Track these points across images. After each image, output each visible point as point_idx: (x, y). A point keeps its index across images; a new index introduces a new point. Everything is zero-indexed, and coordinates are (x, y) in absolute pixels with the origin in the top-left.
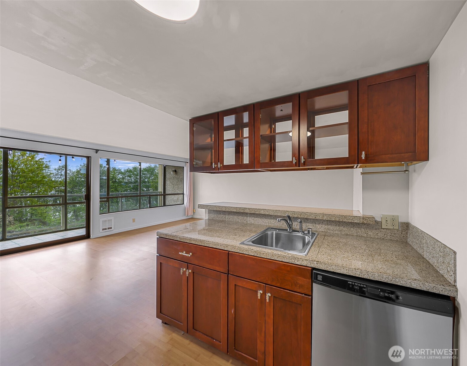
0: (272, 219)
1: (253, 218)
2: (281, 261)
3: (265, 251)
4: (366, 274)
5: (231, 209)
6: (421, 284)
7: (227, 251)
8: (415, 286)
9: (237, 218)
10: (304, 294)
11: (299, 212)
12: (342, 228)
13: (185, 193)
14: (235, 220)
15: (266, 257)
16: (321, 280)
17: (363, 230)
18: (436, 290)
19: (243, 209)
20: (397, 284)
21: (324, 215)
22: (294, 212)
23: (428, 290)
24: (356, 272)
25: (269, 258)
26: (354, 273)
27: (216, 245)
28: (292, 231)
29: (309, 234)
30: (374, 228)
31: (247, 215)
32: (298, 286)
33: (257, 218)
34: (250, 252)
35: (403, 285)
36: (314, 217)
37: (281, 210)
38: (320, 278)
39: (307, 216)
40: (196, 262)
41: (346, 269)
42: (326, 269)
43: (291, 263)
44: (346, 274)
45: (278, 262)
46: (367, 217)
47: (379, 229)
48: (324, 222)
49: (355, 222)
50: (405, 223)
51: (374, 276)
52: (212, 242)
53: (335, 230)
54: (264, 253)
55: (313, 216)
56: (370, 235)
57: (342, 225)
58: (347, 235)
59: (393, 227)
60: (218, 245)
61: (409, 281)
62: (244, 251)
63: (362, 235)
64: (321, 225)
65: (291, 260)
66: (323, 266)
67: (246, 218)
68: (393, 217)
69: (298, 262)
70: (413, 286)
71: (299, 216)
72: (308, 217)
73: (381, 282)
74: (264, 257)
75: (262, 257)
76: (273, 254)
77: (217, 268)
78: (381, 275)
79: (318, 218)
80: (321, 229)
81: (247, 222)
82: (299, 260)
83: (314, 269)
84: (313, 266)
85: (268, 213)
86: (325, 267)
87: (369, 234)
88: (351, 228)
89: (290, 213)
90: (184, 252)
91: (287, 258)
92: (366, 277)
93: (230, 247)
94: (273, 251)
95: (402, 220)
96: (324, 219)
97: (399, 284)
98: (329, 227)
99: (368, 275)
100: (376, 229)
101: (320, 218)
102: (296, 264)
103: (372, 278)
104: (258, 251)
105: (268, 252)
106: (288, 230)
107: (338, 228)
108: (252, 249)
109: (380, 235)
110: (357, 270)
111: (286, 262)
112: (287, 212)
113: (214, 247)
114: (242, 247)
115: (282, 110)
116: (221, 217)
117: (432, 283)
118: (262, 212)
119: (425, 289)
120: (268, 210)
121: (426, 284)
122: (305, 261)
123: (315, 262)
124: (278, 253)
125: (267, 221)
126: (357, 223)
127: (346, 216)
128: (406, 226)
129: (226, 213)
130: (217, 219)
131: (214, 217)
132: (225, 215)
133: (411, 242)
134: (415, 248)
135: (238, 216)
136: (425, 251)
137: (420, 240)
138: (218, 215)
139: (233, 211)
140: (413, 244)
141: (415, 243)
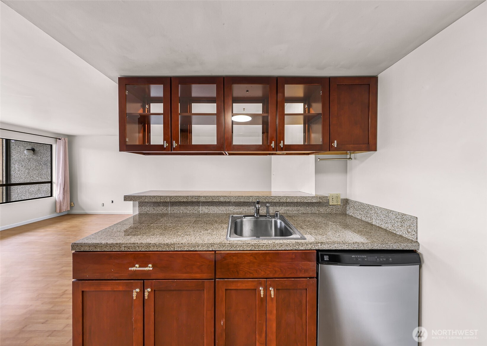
0: (230, 206)
1: (206, 207)
2: (284, 250)
3: (265, 243)
4: (362, 246)
5: (180, 199)
6: (399, 245)
7: (212, 251)
8: (395, 247)
9: (185, 209)
10: (308, 278)
11: (263, 196)
12: (299, 208)
13: (54, 180)
14: (181, 212)
15: (266, 249)
16: (328, 260)
17: (316, 208)
18: (407, 248)
19: (196, 197)
20: (383, 249)
21: (287, 197)
22: (258, 196)
23: (403, 248)
24: (354, 246)
25: (270, 249)
26: (353, 247)
27: (194, 246)
28: (260, 216)
29: (277, 217)
30: (324, 205)
31: (199, 205)
32: (303, 271)
33: (211, 207)
34: (245, 247)
35: (388, 249)
36: (279, 200)
37: (244, 196)
38: (326, 258)
39: (271, 199)
40: (161, 275)
41: (346, 245)
42: (329, 249)
43: (295, 250)
44: (347, 249)
45: (282, 252)
46: (323, 197)
47: (327, 206)
48: (284, 204)
49: (313, 201)
50: (345, 199)
51: (368, 246)
52: (189, 244)
53: (293, 210)
54: (264, 245)
55: (277, 199)
56: (321, 212)
57: (300, 205)
58: (304, 213)
59: (337, 203)
60: (198, 246)
61: (392, 244)
62: (237, 247)
63: (315, 212)
64: (281, 208)
65: (295, 247)
66: (327, 246)
67: (197, 207)
68: (337, 195)
69: (302, 248)
70: (394, 248)
71: (264, 200)
72: (273, 201)
73: (373, 250)
74: (264, 249)
75: (262, 249)
76: (275, 244)
77: (198, 276)
78: (373, 244)
79: (282, 201)
80: (282, 211)
81: (199, 212)
82: (303, 245)
83: (318, 251)
84: (317, 248)
85: (228, 200)
86: (328, 247)
87: (320, 210)
88: (307, 207)
89: (254, 198)
90: (137, 266)
91: (290, 245)
92: (362, 248)
93: (216, 246)
94: (274, 241)
95: (343, 197)
96: (287, 201)
97: (385, 249)
98: (288, 208)
99: (364, 246)
100: (325, 206)
101: (284, 201)
102: (300, 250)
103: (366, 248)
104: (256, 244)
105: (268, 243)
106: (255, 216)
107: (296, 208)
108: (248, 243)
109: (329, 210)
110: (355, 244)
111: (290, 250)
112: (251, 197)
113: (192, 249)
114: (234, 243)
115: (247, 91)
116: (161, 210)
117: (405, 243)
118: (222, 200)
119: (401, 249)
120: (229, 196)
121: (402, 244)
122: (309, 245)
123: (319, 244)
124: (280, 242)
125: (225, 209)
126: (315, 202)
127: (306, 197)
128: (346, 202)
129: (167, 204)
130: (153, 212)
131: (148, 210)
132: (167, 206)
133: (351, 214)
134: (358, 217)
135: (186, 206)
136: (374, 219)
137: (366, 211)
138: (155, 208)
139: (182, 201)
140: (355, 215)
141: (358, 214)
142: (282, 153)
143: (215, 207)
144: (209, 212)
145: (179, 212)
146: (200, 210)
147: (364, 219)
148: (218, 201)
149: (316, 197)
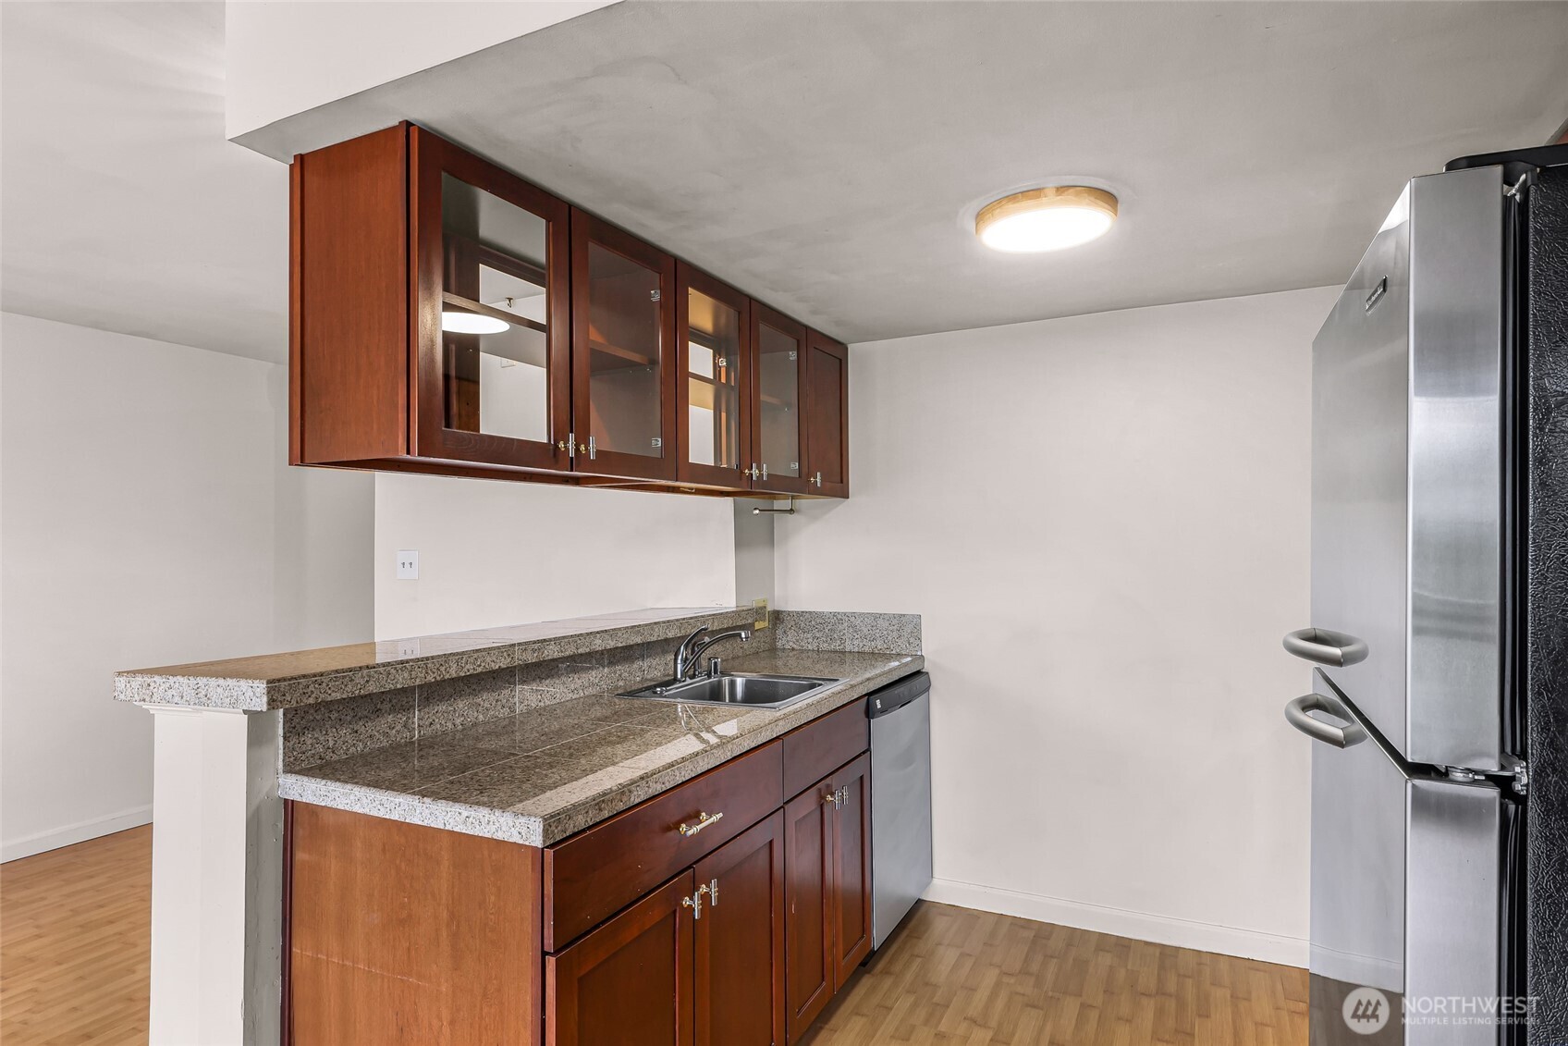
1: (534, 685)
9: (470, 707)
21: (714, 617)
27: (756, 736)
31: (512, 680)
33: (547, 681)
38: (878, 704)
40: (718, 835)
50: (773, 612)
56: (746, 650)
59: (765, 623)
60: (760, 734)
63: (738, 653)
67: (507, 692)
68: (764, 603)
81: (512, 709)
83: (869, 695)
109: (755, 645)
116: (384, 731)
125: (580, 683)
128: (777, 617)
129: (410, 699)
130: (352, 750)
131: (331, 744)
132: (408, 709)
133: (791, 644)
134: (810, 647)
135: (475, 693)
136: (847, 640)
137: (829, 628)
138: (359, 726)
139: (497, 667)
140: (802, 644)
141: (810, 640)
142: (689, 489)
143: (557, 681)
144: (542, 704)
145: (450, 725)
146: (515, 703)
147: (824, 646)
148: (588, 650)
149: (737, 613)
